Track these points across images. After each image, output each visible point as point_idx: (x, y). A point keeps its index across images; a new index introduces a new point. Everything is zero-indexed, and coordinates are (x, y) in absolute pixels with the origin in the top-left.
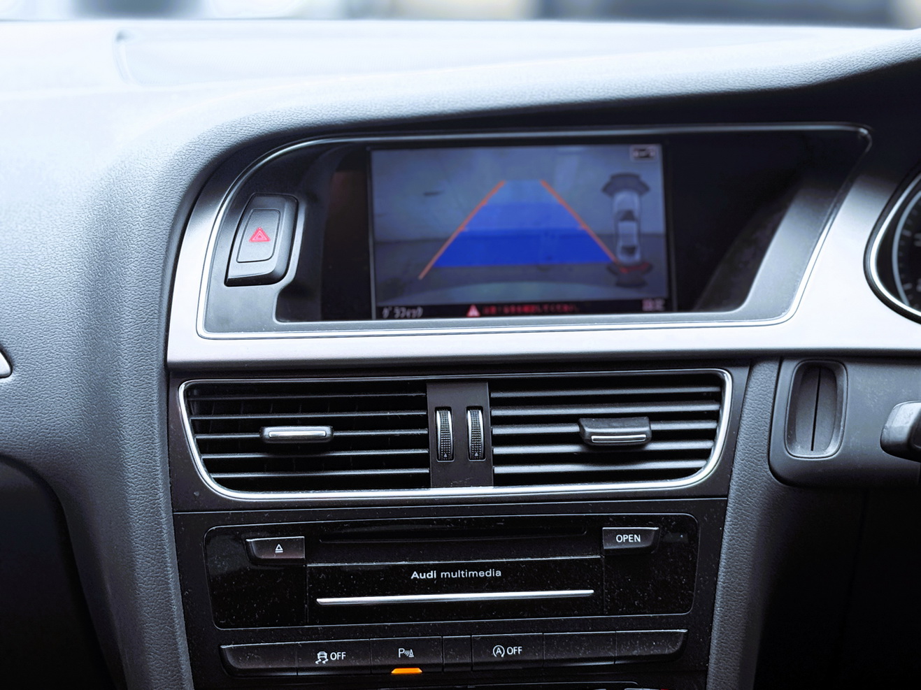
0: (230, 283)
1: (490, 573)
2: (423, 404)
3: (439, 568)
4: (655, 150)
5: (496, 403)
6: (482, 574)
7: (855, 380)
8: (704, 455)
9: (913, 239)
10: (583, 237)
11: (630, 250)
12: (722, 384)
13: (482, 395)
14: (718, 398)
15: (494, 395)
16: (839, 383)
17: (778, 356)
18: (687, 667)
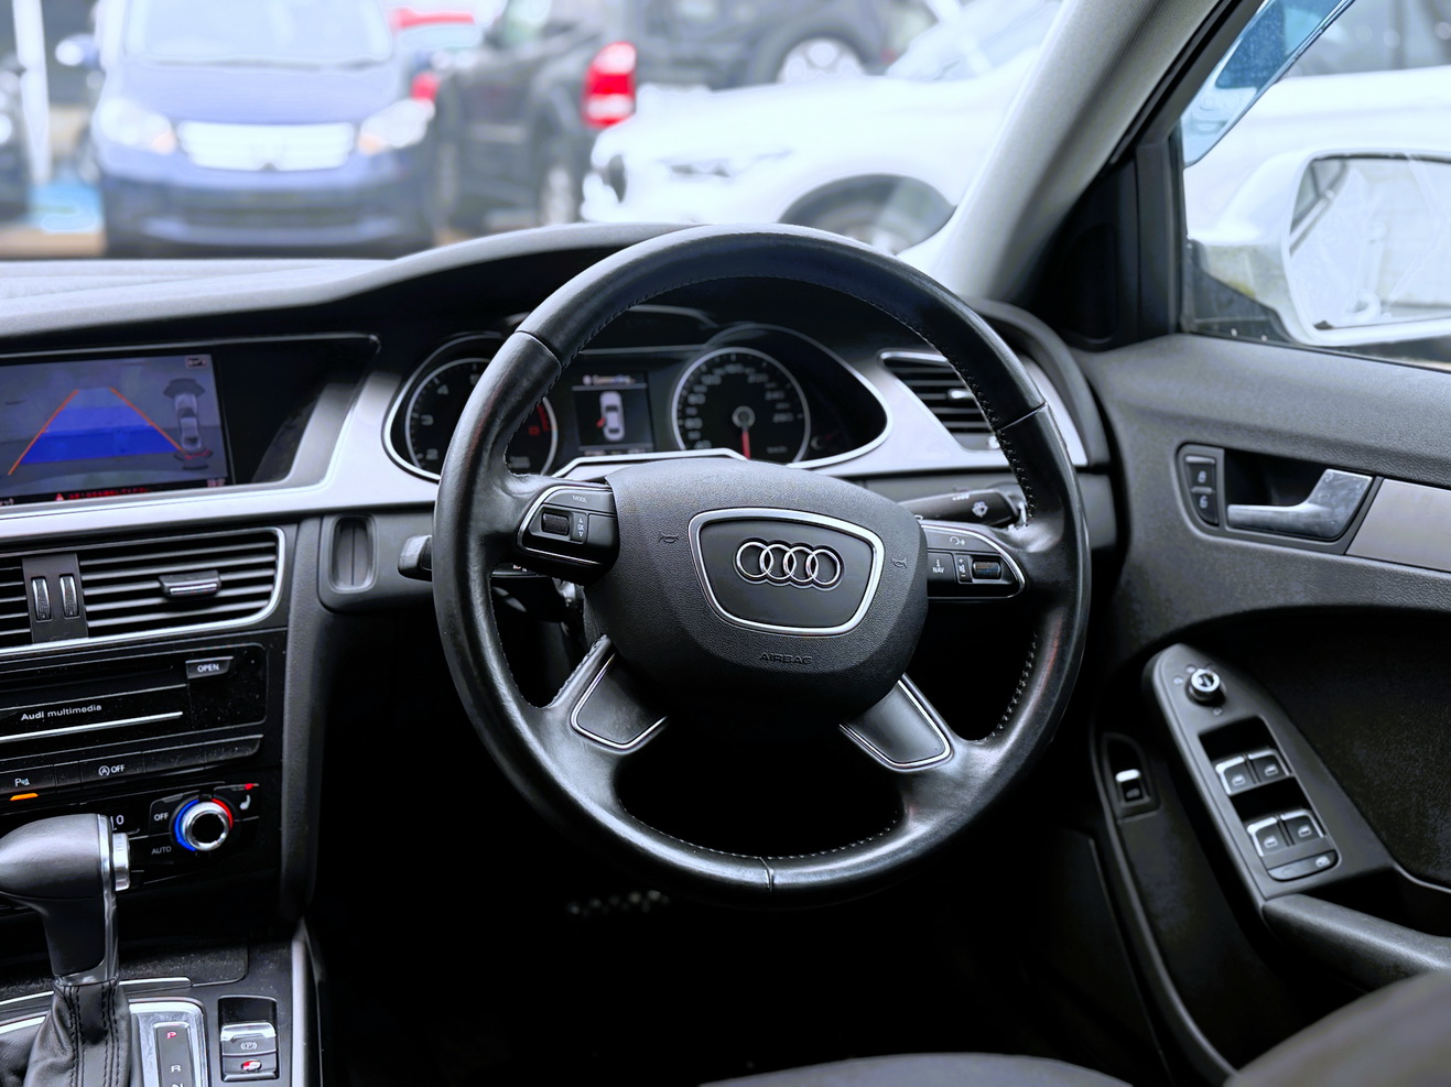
1: (91, 709)
2: (19, 575)
3: (46, 709)
4: (206, 359)
5: (84, 570)
6: (84, 710)
7: (380, 528)
8: (266, 596)
9: (421, 421)
10: (152, 431)
11: (193, 441)
12: (275, 538)
13: (73, 564)
14: (274, 551)
15: (83, 563)
16: (369, 531)
17: (320, 514)
18: (265, 764)
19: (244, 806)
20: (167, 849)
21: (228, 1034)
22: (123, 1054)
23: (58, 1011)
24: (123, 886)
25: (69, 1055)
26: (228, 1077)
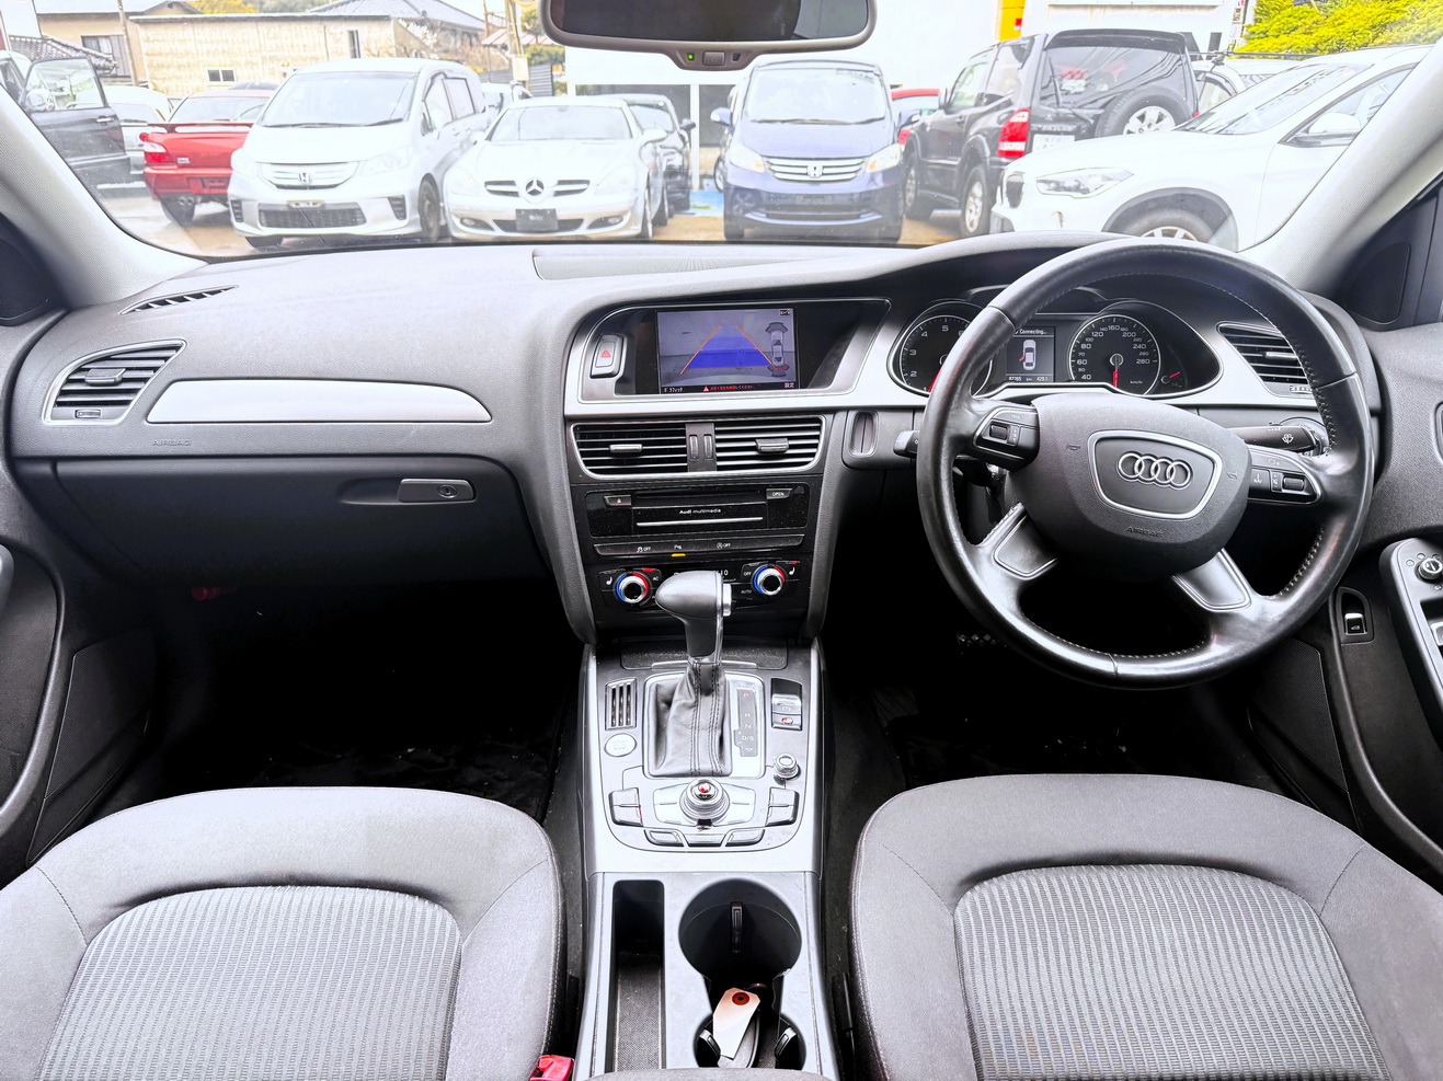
0: (593, 377)
1: (715, 511)
2: (683, 433)
3: (692, 509)
4: (790, 311)
5: (717, 432)
6: (711, 511)
7: (882, 419)
8: (813, 455)
9: (909, 352)
10: (757, 352)
11: (779, 359)
12: (821, 422)
13: (711, 429)
14: (819, 429)
15: (717, 429)
16: (874, 421)
17: (847, 409)
18: (804, 551)
19: (791, 573)
20: (750, 591)
21: (777, 699)
22: (721, 703)
23: (690, 675)
24: (727, 613)
25: (694, 700)
26: (775, 725)
